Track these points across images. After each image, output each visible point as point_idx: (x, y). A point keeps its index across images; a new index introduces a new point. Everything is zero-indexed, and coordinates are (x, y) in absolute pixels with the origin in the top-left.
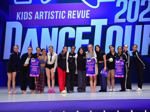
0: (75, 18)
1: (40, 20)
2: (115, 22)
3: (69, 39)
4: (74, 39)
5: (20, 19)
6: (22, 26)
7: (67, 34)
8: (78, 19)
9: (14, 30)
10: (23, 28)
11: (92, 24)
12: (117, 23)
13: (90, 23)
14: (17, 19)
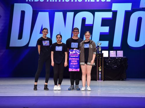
0: (94, 1)
1: (53, 2)
2: (140, 7)
3: (85, 25)
4: (92, 26)
5: (30, 1)
6: (33, 9)
7: (84, 20)
8: (98, 2)
9: (23, 13)
10: (33, 10)
11: (113, 9)
12: (142, 8)
13: (112, 8)
14: (27, 0)
